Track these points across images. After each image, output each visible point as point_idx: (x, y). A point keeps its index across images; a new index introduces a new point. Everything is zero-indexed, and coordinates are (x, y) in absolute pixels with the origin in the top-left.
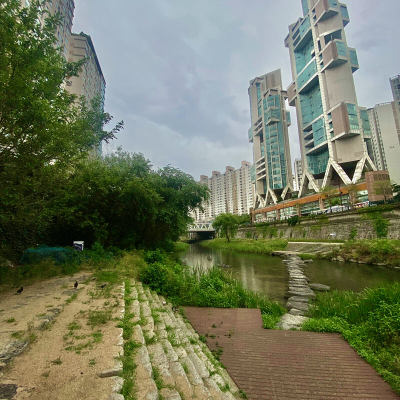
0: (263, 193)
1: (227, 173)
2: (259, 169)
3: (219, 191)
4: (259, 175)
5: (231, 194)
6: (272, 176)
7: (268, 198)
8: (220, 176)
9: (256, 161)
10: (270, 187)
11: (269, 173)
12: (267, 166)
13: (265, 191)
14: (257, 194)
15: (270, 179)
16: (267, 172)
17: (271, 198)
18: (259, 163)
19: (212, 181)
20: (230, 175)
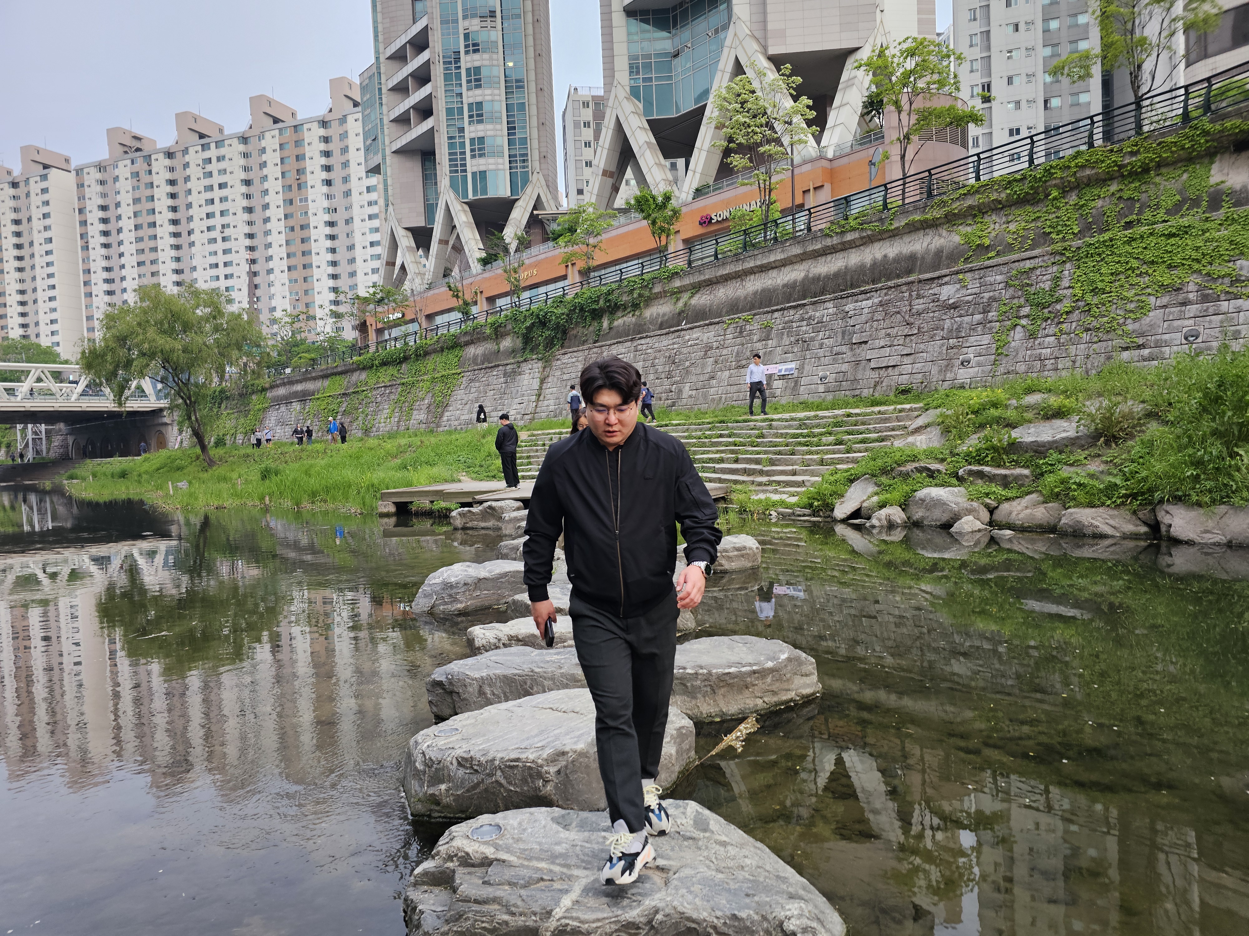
0: (420, 222)
1: (256, 131)
2: (401, 89)
3: (217, 221)
4: (403, 120)
5: (278, 239)
6: (462, 130)
7: (443, 242)
8: (219, 144)
9: (386, 47)
10: (453, 185)
11: (449, 111)
12: (438, 72)
13: (430, 210)
14: (394, 223)
15: (451, 146)
16: (440, 106)
17: (458, 248)
18: (400, 57)
19: (177, 162)
20: (271, 141)
